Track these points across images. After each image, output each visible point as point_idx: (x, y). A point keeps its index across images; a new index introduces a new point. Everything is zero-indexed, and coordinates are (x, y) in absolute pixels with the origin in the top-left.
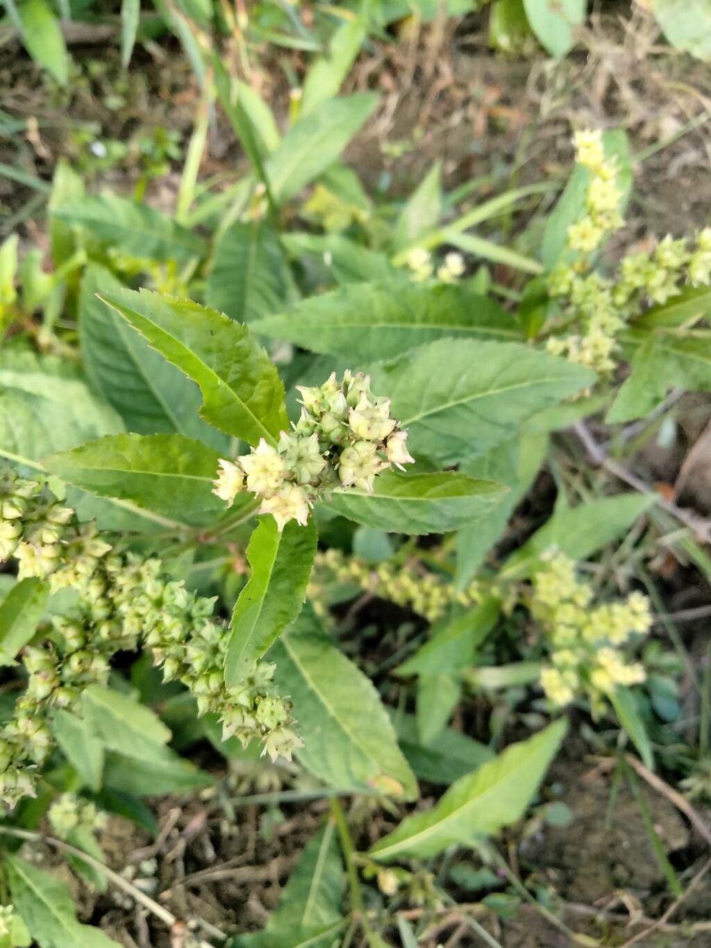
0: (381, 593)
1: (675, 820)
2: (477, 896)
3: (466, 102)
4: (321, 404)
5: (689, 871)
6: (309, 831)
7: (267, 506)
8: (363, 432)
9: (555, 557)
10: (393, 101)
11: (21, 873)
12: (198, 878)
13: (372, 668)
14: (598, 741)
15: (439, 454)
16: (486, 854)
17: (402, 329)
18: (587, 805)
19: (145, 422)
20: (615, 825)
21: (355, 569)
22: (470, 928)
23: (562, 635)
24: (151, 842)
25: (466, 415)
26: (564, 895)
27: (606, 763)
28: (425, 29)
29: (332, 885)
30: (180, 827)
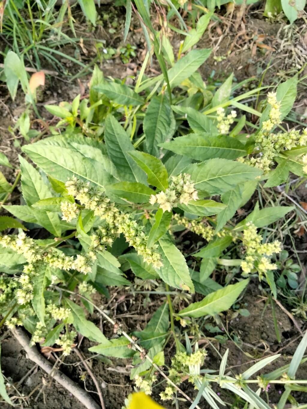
0: (192, 230)
1: (287, 322)
2: (213, 335)
3: (250, 41)
4: (177, 181)
5: (289, 339)
6: (159, 306)
7: (161, 207)
8: (186, 191)
9: (251, 225)
10: (221, 38)
11: (69, 304)
12: (121, 316)
13: (186, 255)
14: (264, 291)
15: (211, 192)
16: (218, 321)
17: (206, 148)
18: (256, 312)
19: (122, 169)
20: (265, 320)
21: (184, 221)
22: (210, 345)
23: (250, 251)
24: (106, 303)
25: (220, 181)
26: (243, 340)
27: (264, 298)
28: (237, 8)
29: (165, 322)
30: (116, 299)
